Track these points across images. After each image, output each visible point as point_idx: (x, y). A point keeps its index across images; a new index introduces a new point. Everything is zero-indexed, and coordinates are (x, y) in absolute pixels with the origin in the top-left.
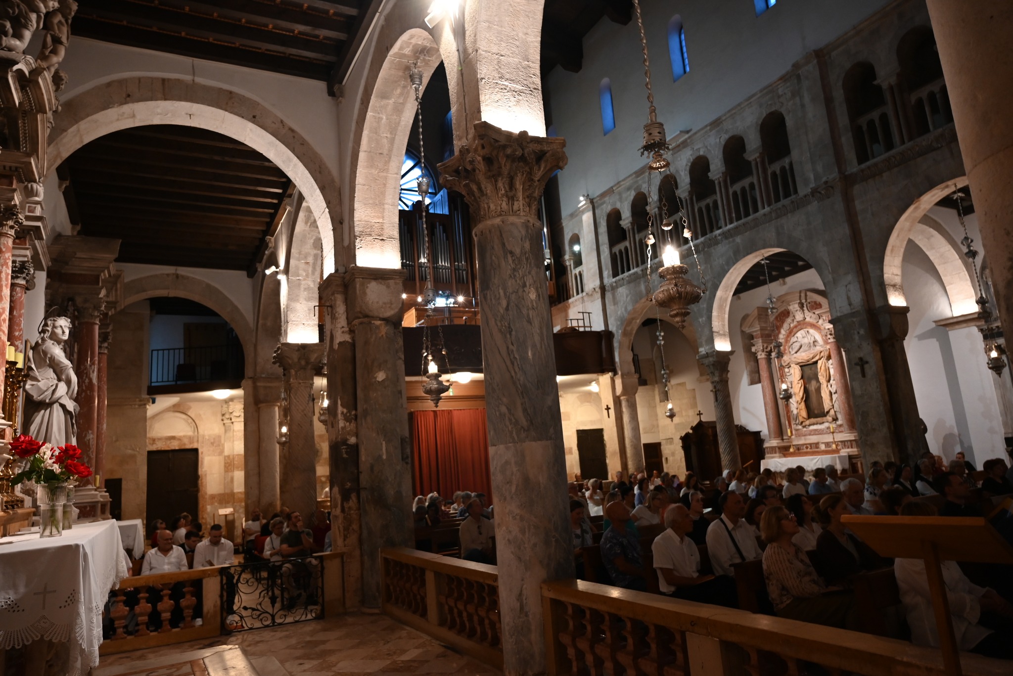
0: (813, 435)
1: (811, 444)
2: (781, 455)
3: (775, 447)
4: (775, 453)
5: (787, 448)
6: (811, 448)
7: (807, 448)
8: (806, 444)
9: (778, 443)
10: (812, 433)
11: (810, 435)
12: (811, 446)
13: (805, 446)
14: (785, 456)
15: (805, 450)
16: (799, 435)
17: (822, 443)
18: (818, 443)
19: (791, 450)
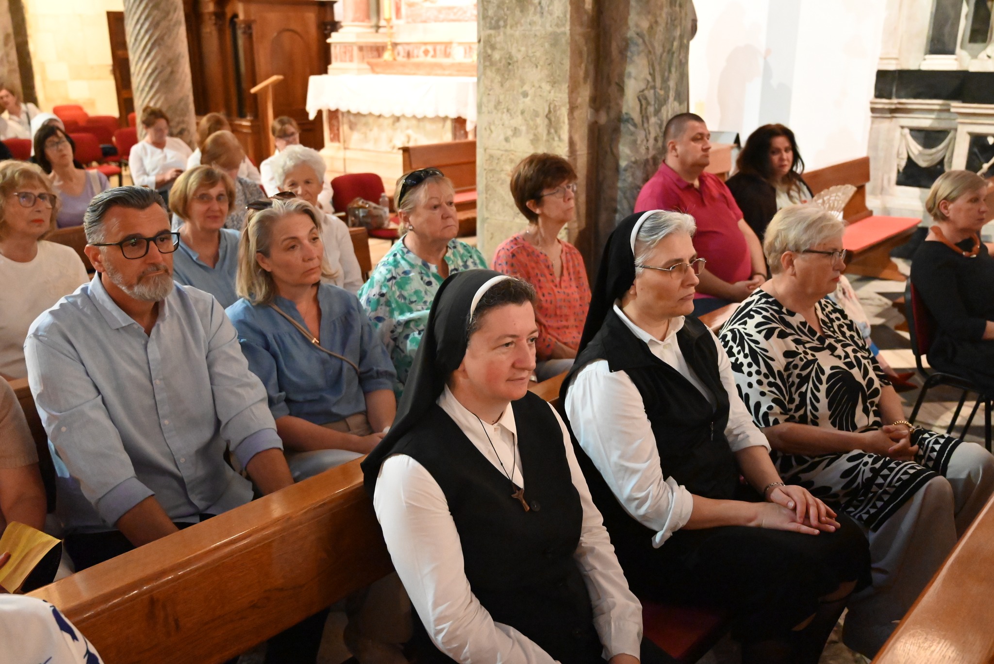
0: (443, 21)
1: (435, 44)
2: (366, 66)
3: (351, 44)
4: (351, 60)
5: (379, 50)
6: (434, 56)
7: (426, 52)
8: (425, 44)
9: (358, 35)
10: (442, 16)
11: (436, 20)
12: (435, 50)
13: (423, 48)
14: (373, 68)
15: (422, 59)
16: (414, 19)
17: (460, 44)
18: (448, 44)
19: (387, 56)
